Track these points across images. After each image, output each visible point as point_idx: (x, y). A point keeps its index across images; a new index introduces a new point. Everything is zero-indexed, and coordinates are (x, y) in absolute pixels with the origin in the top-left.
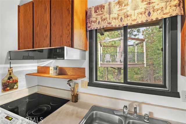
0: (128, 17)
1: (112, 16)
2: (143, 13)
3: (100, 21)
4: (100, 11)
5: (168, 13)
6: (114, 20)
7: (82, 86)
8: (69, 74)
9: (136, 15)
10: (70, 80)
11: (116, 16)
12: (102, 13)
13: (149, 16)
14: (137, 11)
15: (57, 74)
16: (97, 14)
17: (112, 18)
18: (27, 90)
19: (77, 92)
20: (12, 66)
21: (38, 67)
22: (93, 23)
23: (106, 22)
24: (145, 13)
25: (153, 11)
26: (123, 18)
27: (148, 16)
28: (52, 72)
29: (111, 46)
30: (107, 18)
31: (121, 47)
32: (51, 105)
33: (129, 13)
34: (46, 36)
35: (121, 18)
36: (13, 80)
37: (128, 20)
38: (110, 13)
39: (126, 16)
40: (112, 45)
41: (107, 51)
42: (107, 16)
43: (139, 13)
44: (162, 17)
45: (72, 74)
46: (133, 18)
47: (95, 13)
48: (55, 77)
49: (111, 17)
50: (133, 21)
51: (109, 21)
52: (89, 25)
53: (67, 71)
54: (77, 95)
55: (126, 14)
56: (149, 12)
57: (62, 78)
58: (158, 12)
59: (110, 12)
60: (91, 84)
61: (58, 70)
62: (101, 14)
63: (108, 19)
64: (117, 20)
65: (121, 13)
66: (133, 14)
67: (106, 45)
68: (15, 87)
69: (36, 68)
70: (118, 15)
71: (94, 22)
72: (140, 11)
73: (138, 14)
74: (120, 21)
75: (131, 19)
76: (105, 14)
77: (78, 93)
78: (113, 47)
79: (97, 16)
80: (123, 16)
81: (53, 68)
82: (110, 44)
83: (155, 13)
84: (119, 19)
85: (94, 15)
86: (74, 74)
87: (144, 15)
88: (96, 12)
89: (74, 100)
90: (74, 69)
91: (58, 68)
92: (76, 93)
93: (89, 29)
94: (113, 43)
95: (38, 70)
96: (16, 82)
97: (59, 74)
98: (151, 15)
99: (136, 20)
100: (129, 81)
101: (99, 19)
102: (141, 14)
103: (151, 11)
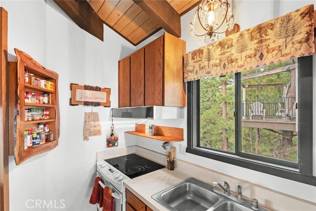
0: (232, 62)
1: (212, 62)
2: (252, 56)
3: (198, 70)
4: (198, 57)
5: (288, 54)
6: (215, 68)
7: (180, 152)
8: (165, 135)
9: (244, 59)
10: (166, 143)
11: (218, 62)
12: (200, 59)
13: (261, 59)
14: (244, 54)
15: (152, 134)
16: (195, 61)
17: (212, 66)
18: (126, 149)
19: (174, 158)
20: (114, 122)
21: (136, 124)
22: (190, 74)
23: (205, 71)
24: (255, 55)
25: (268, 52)
26: (227, 64)
27: (259, 59)
28: (148, 131)
29: (269, 85)
30: (205, 66)
31: (292, 86)
32: (145, 168)
33: (233, 57)
34: (141, 93)
35: (224, 64)
36: (115, 137)
37: (233, 66)
38: (209, 60)
39: (230, 62)
40: (269, 83)
41: (258, 96)
42: (206, 63)
43: (247, 57)
44: (280, 60)
45: (169, 135)
46: (240, 63)
47: (192, 60)
48: (149, 138)
49: (211, 64)
50: (239, 67)
51: (208, 70)
52: (185, 76)
53: (163, 131)
54: (174, 161)
55: (229, 59)
56: (262, 54)
57: (156, 139)
58: (273, 53)
59: (209, 58)
60: (189, 150)
61: (153, 130)
62: (199, 61)
63: (207, 67)
64: (219, 67)
65: (224, 57)
66: (239, 58)
67: (257, 84)
68: (116, 144)
69: (134, 126)
70: (221, 60)
71: (191, 72)
72: (248, 54)
73: (245, 57)
74: (223, 68)
75: (236, 65)
76: (204, 60)
77: (175, 160)
78: (273, 87)
79: (194, 64)
80: (227, 61)
81: (148, 128)
82: (264, 81)
83: (270, 54)
84: (222, 65)
85: (191, 62)
86: (171, 136)
87: (253, 59)
88: (193, 58)
89: (169, 167)
90: (171, 129)
91: (153, 128)
92: (172, 159)
93: (186, 81)
94: (274, 78)
95: (136, 128)
96: (116, 140)
97: (155, 135)
98: (264, 58)
99: (243, 66)
100: (243, 151)
101: (197, 68)
102: (250, 57)
103: (265, 52)
